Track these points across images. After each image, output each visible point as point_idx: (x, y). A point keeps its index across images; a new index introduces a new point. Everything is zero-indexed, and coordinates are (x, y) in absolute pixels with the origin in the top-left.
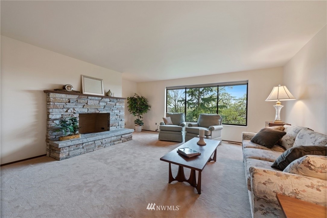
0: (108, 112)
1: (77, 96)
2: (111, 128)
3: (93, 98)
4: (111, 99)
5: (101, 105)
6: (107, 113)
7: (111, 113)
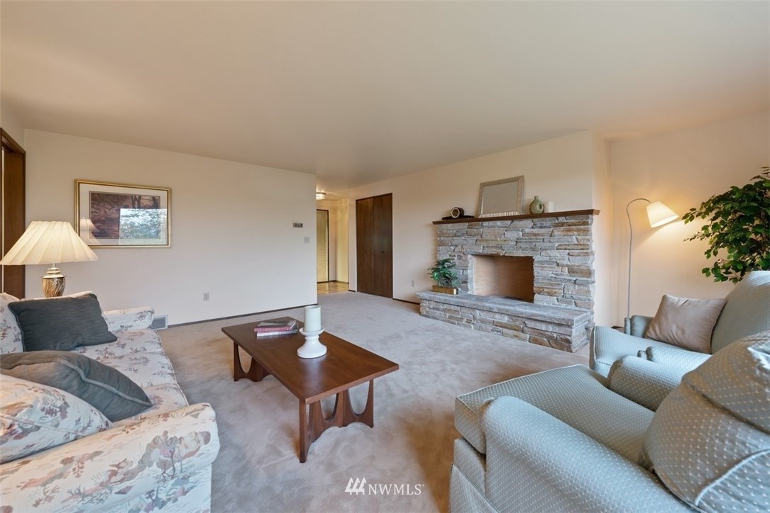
0: (528, 253)
1: (467, 224)
2: (536, 296)
3: (491, 223)
4: (535, 220)
5: (509, 236)
6: (526, 257)
7: (537, 258)
